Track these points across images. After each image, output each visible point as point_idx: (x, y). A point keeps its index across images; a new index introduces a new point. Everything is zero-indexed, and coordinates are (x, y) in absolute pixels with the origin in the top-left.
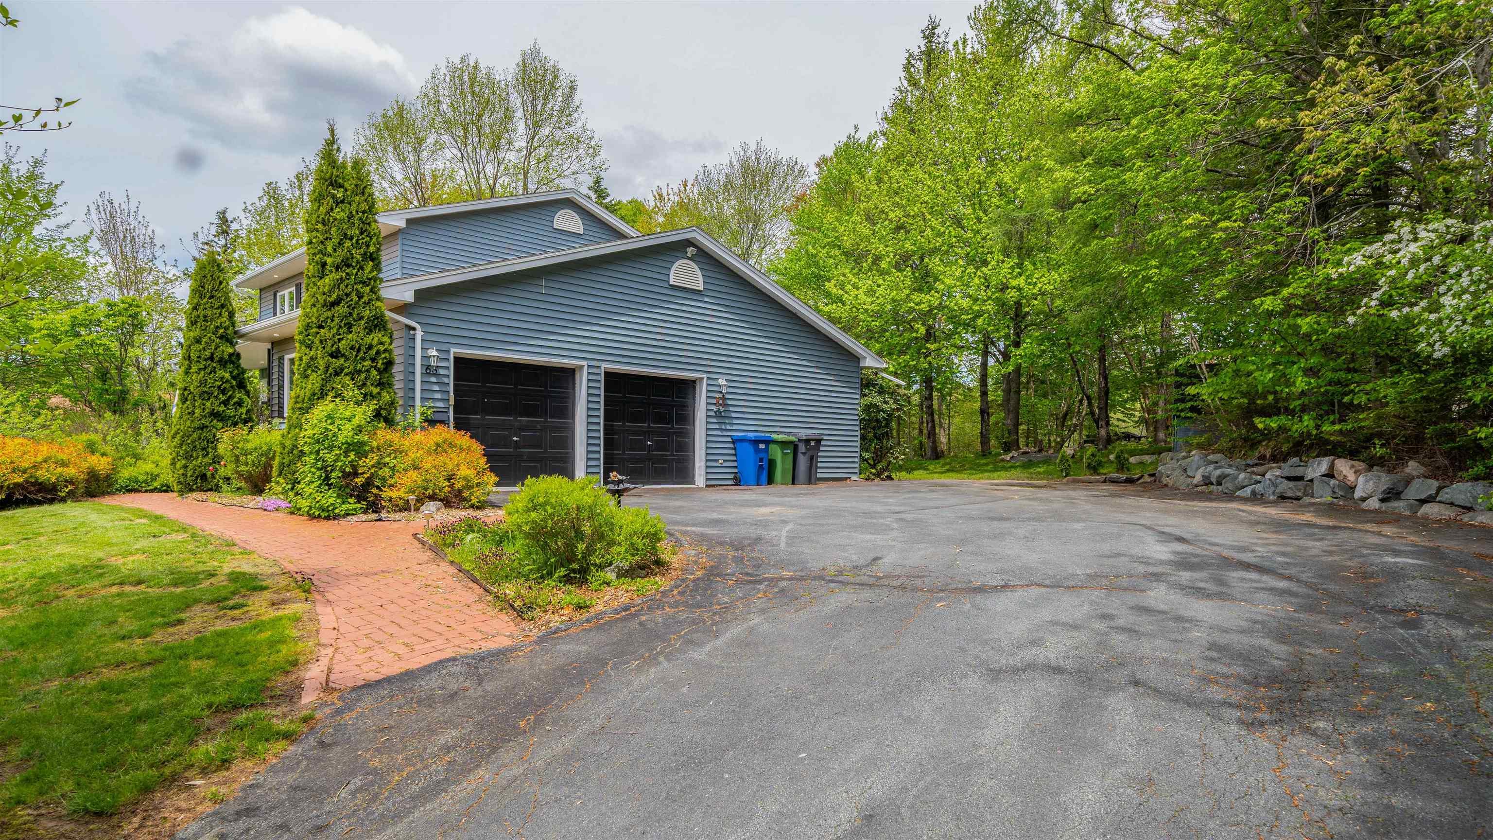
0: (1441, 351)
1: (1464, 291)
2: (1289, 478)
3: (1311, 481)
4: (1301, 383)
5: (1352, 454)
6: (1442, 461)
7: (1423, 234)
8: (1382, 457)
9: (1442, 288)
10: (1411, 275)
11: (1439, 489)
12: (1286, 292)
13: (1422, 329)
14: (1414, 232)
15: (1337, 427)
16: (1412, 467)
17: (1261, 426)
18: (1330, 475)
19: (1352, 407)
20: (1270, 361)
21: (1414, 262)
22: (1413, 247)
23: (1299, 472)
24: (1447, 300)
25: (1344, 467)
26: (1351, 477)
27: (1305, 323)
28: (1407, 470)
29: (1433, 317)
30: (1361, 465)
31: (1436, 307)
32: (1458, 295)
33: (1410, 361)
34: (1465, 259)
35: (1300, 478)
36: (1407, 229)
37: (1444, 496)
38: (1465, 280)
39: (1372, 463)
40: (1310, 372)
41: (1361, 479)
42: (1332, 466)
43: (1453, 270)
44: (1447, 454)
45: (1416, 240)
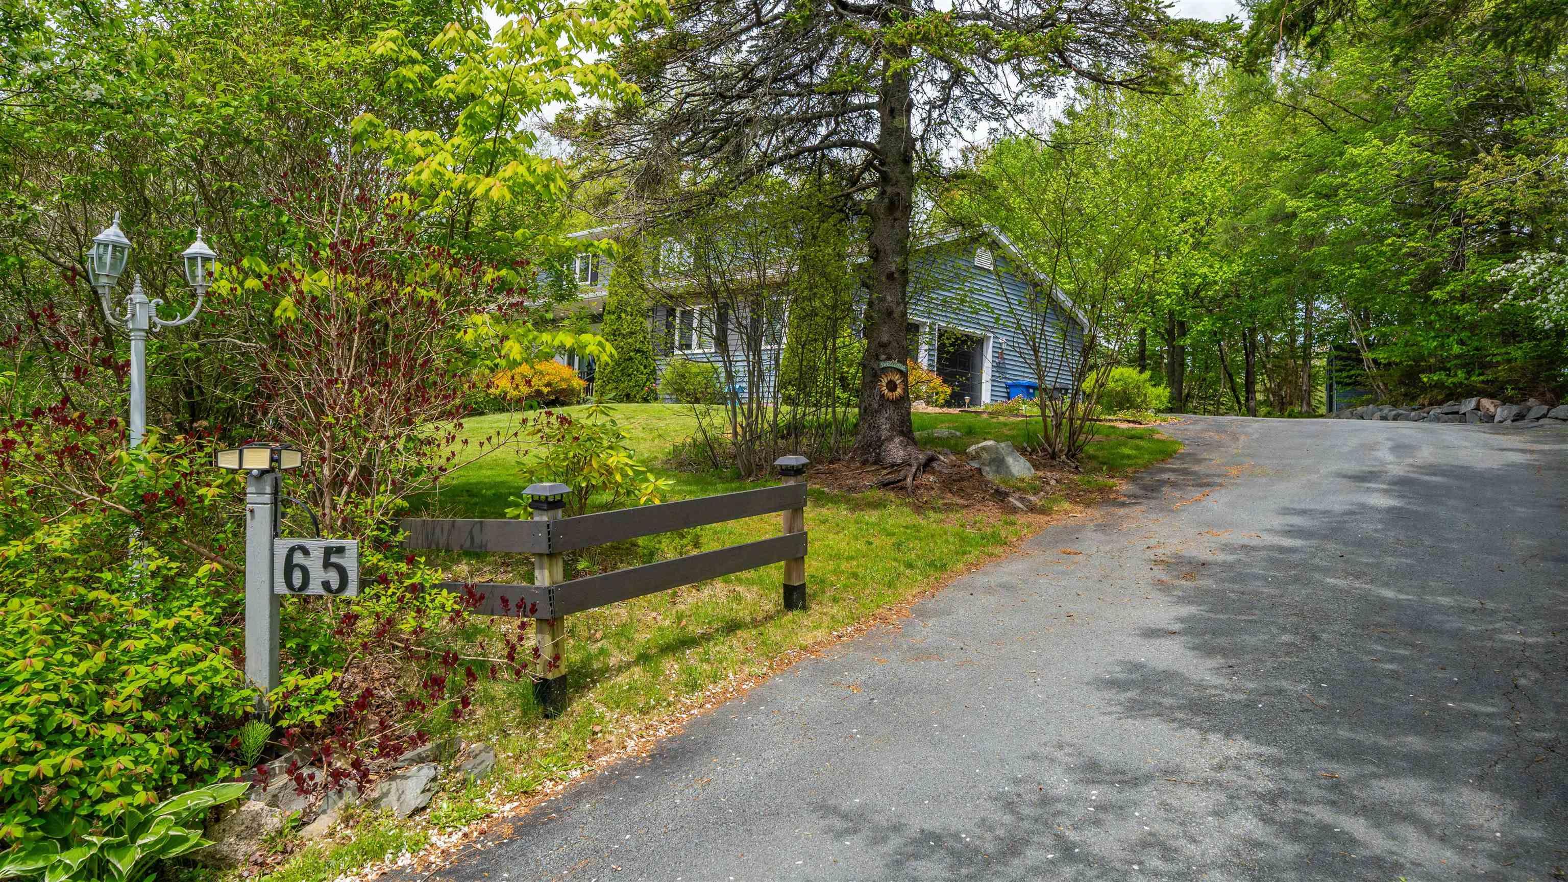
0: (1549, 325)
1: (1561, 292)
2: (1447, 414)
3: (1464, 414)
4: (1456, 349)
5: (1491, 396)
6: (1549, 396)
7: (1538, 260)
8: (1512, 397)
9: (1549, 290)
10: (1531, 282)
11: (1549, 410)
12: (1448, 288)
13: (1538, 313)
14: (1533, 259)
15: (1481, 378)
16: (1532, 401)
17: (1425, 380)
18: (1477, 408)
19: (1491, 365)
20: (1433, 334)
21: (1533, 276)
22: (1533, 267)
23: (1455, 408)
24: (1551, 297)
25: (1486, 403)
26: (1492, 409)
27: (1461, 309)
28: (1529, 404)
29: (1544, 306)
30: (1497, 402)
31: (1545, 300)
32: (1557, 294)
33: (1529, 334)
34: (1561, 274)
35: (1457, 413)
36: (1529, 257)
37: (1551, 414)
38: (1561, 286)
39: (1506, 401)
40: (1461, 342)
41: (1499, 410)
42: (1478, 403)
43: (1554, 280)
44: (1553, 390)
45: (1535, 263)
